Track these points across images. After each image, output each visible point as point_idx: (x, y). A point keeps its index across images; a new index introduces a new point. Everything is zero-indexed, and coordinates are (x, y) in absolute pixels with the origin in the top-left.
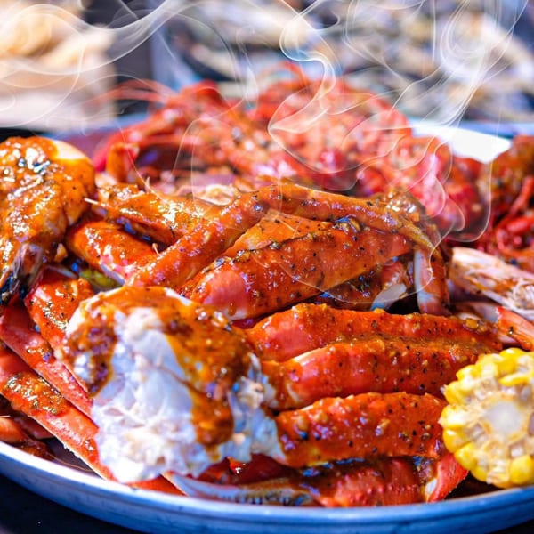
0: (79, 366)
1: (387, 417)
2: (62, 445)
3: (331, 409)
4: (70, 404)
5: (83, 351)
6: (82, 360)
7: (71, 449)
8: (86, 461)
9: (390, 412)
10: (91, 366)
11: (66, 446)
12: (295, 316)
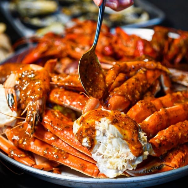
0: (84, 143)
1: (180, 132)
2: (70, 168)
3: (164, 134)
4: (68, 153)
5: (85, 137)
6: (85, 140)
7: (74, 169)
8: (81, 172)
9: (180, 130)
10: (89, 141)
11: (72, 168)
12: (140, 106)
